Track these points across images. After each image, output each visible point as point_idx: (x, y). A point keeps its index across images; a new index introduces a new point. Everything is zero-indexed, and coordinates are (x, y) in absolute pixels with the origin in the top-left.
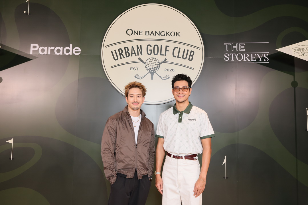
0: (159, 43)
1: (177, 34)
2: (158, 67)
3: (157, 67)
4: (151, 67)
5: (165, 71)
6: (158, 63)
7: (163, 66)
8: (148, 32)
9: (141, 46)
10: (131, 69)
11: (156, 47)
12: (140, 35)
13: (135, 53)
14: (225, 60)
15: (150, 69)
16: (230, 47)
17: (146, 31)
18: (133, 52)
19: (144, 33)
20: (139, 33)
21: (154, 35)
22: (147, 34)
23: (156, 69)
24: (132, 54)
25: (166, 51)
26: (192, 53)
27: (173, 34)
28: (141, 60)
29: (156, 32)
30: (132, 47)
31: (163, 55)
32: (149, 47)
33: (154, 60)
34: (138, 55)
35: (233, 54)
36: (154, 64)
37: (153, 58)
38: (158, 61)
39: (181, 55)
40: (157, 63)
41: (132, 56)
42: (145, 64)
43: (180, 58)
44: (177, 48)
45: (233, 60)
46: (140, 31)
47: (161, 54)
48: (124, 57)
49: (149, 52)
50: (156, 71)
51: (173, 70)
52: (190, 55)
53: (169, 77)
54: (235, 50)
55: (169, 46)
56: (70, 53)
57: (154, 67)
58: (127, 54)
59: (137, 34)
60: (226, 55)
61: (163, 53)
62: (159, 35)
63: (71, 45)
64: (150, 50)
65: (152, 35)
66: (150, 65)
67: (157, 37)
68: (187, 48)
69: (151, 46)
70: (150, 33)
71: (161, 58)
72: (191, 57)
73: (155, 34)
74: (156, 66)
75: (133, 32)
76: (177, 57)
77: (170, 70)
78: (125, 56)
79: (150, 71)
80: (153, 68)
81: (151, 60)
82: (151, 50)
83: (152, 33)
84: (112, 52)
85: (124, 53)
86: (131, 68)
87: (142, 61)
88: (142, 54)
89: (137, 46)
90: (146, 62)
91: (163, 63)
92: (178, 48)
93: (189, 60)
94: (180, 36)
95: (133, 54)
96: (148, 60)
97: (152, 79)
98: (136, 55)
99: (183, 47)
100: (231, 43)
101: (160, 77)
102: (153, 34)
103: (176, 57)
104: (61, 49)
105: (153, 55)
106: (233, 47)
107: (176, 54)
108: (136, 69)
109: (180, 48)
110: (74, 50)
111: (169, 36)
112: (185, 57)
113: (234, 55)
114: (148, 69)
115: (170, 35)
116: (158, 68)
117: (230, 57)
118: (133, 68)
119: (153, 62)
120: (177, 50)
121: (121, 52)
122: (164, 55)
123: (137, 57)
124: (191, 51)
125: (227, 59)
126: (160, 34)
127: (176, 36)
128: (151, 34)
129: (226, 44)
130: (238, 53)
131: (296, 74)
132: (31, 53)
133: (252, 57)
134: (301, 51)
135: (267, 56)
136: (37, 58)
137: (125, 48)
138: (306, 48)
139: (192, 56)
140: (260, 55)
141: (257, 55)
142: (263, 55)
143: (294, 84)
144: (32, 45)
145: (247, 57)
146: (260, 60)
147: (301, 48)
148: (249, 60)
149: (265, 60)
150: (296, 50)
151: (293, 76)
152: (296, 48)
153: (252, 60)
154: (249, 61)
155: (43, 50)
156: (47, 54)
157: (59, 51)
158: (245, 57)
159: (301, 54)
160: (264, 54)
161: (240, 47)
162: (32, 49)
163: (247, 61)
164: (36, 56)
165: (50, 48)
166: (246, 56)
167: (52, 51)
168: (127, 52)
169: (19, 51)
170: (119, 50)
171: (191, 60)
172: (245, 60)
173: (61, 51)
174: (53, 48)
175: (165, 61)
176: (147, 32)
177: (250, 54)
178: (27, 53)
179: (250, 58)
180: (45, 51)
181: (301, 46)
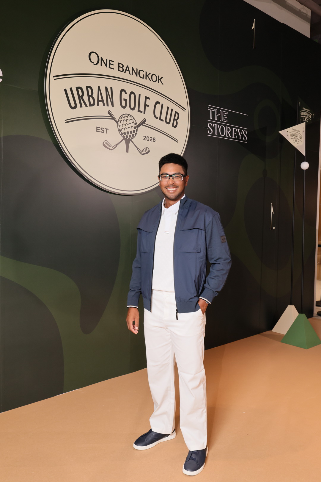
0: (138, 90)
1: (159, 79)
2: (136, 132)
3: (134, 131)
4: (126, 131)
5: (144, 139)
6: (136, 124)
7: (142, 131)
8: (122, 66)
9: (111, 88)
10: (97, 129)
11: (133, 96)
12: (110, 67)
13: (103, 101)
14: (208, 132)
15: (125, 133)
16: (214, 113)
18: (100, 99)
19: (115, 66)
20: (109, 64)
21: (130, 74)
23: (133, 135)
24: (99, 101)
25: (146, 105)
26: (177, 115)
27: (154, 78)
28: (111, 116)
29: (133, 69)
30: (99, 87)
32: (123, 93)
33: (129, 118)
34: (108, 105)
36: (130, 125)
37: (129, 115)
38: (135, 122)
39: (163, 117)
40: (134, 125)
41: (98, 105)
42: (117, 123)
43: (163, 121)
44: (160, 103)
45: (216, 133)
46: (110, 61)
47: (139, 110)
48: (86, 106)
49: (124, 103)
50: (132, 138)
51: (154, 140)
52: (174, 119)
53: (149, 152)
54: (218, 119)
55: (149, 98)
57: (129, 130)
58: (91, 99)
59: (106, 66)
60: (210, 125)
62: (137, 75)
65: (127, 72)
66: (124, 126)
69: (126, 93)
72: (175, 122)
73: (131, 72)
74: (133, 129)
76: (159, 118)
77: (150, 139)
78: (87, 103)
79: (124, 137)
80: (128, 133)
81: (126, 118)
82: (125, 100)
83: (127, 69)
84: (65, 90)
85: (85, 97)
86: (97, 127)
87: (113, 118)
88: (113, 105)
89: (106, 88)
90: (119, 120)
91: (142, 126)
93: (173, 126)
94: (162, 84)
95: (101, 101)
96: (121, 117)
97: (127, 151)
98: (104, 105)
99: (167, 104)
100: (215, 108)
101: (138, 148)
102: (129, 70)
103: (157, 118)
106: (216, 115)
107: (158, 113)
108: (105, 130)
109: (162, 105)
111: (150, 80)
112: (168, 120)
113: (217, 126)
114: (122, 134)
116: (136, 134)
118: (100, 129)
119: (128, 122)
120: (159, 107)
121: (81, 93)
122: (143, 112)
123: (107, 109)
124: (176, 112)
125: (210, 131)
126: (137, 73)
127: (159, 82)
130: (221, 124)
133: (233, 133)
135: (246, 134)
137: (87, 87)
139: (176, 120)
140: (240, 131)
141: (237, 130)
142: (243, 132)
145: (229, 132)
146: (240, 138)
148: (230, 137)
149: (244, 139)
151: (264, 163)
153: (233, 137)
158: (227, 132)
160: (244, 130)
161: (224, 116)
166: (228, 130)
168: (91, 96)
170: (77, 88)
171: (175, 127)
172: (227, 136)
175: (143, 122)
176: (120, 65)
177: (231, 127)
179: (231, 133)
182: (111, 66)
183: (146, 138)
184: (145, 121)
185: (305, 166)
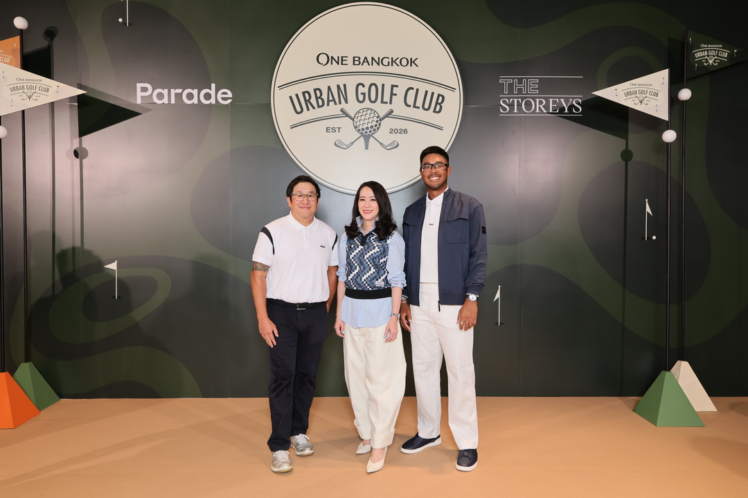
0: (379, 80)
1: (412, 62)
3: (376, 126)
4: (365, 126)
5: (390, 133)
6: (377, 117)
7: (387, 124)
8: (358, 59)
9: (345, 85)
10: (327, 130)
11: (373, 88)
12: (342, 64)
13: (334, 100)
14: (501, 111)
15: (363, 129)
16: (511, 86)
17: (354, 58)
18: (331, 98)
19: (350, 61)
20: (341, 61)
21: (369, 65)
22: (356, 63)
23: (374, 130)
24: (329, 101)
25: (392, 94)
26: (441, 98)
27: (404, 62)
28: (345, 114)
29: (373, 58)
30: (329, 88)
31: (386, 103)
32: (360, 87)
33: (369, 112)
34: (340, 103)
35: (516, 100)
36: (371, 120)
37: (368, 109)
38: (377, 115)
39: (419, 103)
40: (375, 119)
41: (328, 105)
42: (353, 119)
43: (419, 108)
44: (412, 89)
45: (516, 111)
46: (342, 57)
47: (382, 102)
48: (314, 108)
49: (361, 98)
50: (373, 134)
51: (405, 131)
52: (437, 103)
53: (398, 145)
54: (520, 91)
55: (397, 86)
56: (213, 101)
57: (369, 125)
58: (320, 100)
59: (338, 63)
60: (504, 102)
61: (387, 98)
62: (378, 64)
63: (213, 86)
64: (362, 94)
65: (366, 64)
66: (362, 122)
67: (375, 68)
68: (431, 88)
69: (364, 86)
70: (362, 61)
71: (382, 109)
72: (438, 106)
73: (370, 63)
74: (374, 123)
75: (330, 59)
76: (412, 106)
77: (399, 131)
78: (315, 105)
79: (362, 133)
80: (367, 128)
81: (365, 113)
82: (364, 94)
84: (291, 97)
85: (313, 101)
86: (327, 128)
87: (347, 115)
88: (346, 102)
89: (338, 86)
90: (355, 116)
91: (387, 118)
92: (415, 90)
93: (434, 111)
94: (417, 66)
95: (331, 101)
96: (358, 112)
97: (367, 148)
98: (336, 104)
99: (423, 87)
100: (513, 79)
101: (381, 144)
102: (367, 62)
103: (410, 106)
104: (195, 92)
105: (367, 104)
106: (516, 86)
107: (410, 101)
108: (337, 130)
109: (417, 90)
110: (220, 95)
111: (398, 66)
112: (426, 106)
113: (518, 101)
114: (359, 130)
115: (399, 64)
116: (378, 128)
117: (511, 106)
118: (331, 129)
119: (367, 116)
120: (412, 94)
121: (307, 98)
122: (389, 103)
123: (339, 107)
124: (439, 95)
125: (504, 109)
126: (380, 62)
127: (411, 66)
128: (364, 62)
129: (504, 80)
130: (526, 98)
131: (630, 136)
132: (139, 101)
133: (551, 105)
134: (638, 95)
135: (578, 103)
136: (150, 110)
137: (315, 90)
138: (646, 89)
139: (440, 104)
140: (566, 102)
141: (560, 101)
142: (572, 101)
143: (626, 155)
144: (139, 86)
145: (541, 106)
146: (566, 111)
147: (638, 90)
148: (545, 111)
149: (574, 111)
150: (628, 94)
151: (624, 141)
152: (629, 91)
153: (551, 111)
154: (545, 113)
155: (160, 96)
156: (169, 103)
157: (190, 96)
158: (538, 106)
159: (637, 101)
160: (574, 98)
161: (530, 86)
162: (139, 94)
163: (542, 112)
164: (149, 105)
165: (173, 92)
166: (541, 103)
167: (179, 96)
168: (320, 97)
169: (115, 98)
170: (304, 93)
171: (439, 112)
172: (538, 111)
173: (194, 96)
174: (179, 91)
175: (389, 114)
176: (356, 59)
177: (547, 100)
178: (132, 101)
179: (547, 107)
180: (165, 96)
181: (637, 86)
182: (344, 62)
183: (392, 131)
184: (392, 111)
185: (670, 136)
